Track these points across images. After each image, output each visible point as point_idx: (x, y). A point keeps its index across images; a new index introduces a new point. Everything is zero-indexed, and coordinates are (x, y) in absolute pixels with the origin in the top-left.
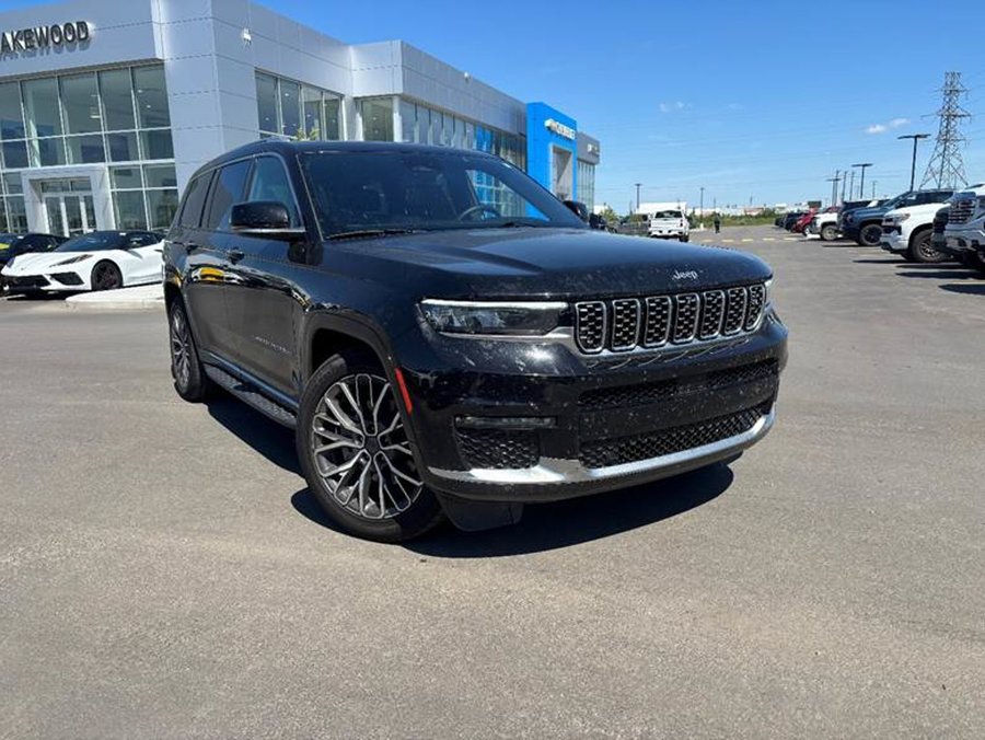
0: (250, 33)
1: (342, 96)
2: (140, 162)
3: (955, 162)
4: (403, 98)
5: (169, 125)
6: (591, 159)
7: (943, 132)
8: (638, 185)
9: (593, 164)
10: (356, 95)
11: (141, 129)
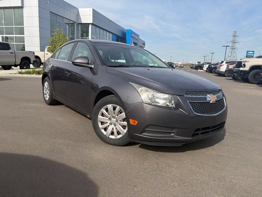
0: (49, 1)
1: (75, 22)
2: (14, 36)
3: (234, 54)
4: (92, 24)
5: (23, 25)
6: (143, 46)
7: (232, 46)
10: (79, 22)
11: (15, 26)
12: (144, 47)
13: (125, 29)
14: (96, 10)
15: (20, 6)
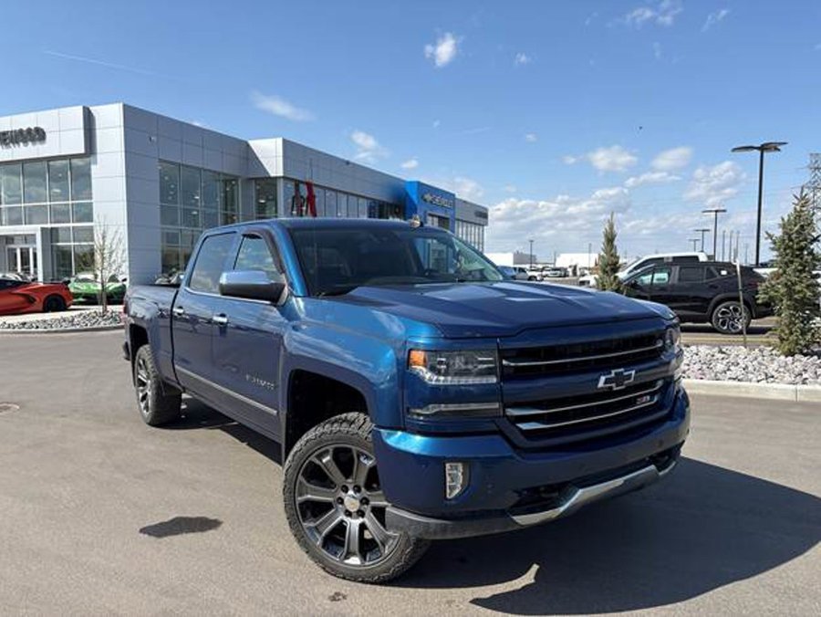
0: (157, 135)
1: (239, 177)
2: (71, 225)
4: (284, 177)
5: (91, 198)
8: (532, 241)
9: (483, 225)
10: (251, 176)
11: (74, 202)
12: (487, 224)
13: (403, 181)
14: (291, 140)
15: (82, 151)
